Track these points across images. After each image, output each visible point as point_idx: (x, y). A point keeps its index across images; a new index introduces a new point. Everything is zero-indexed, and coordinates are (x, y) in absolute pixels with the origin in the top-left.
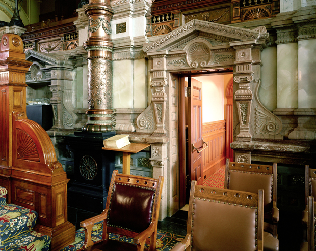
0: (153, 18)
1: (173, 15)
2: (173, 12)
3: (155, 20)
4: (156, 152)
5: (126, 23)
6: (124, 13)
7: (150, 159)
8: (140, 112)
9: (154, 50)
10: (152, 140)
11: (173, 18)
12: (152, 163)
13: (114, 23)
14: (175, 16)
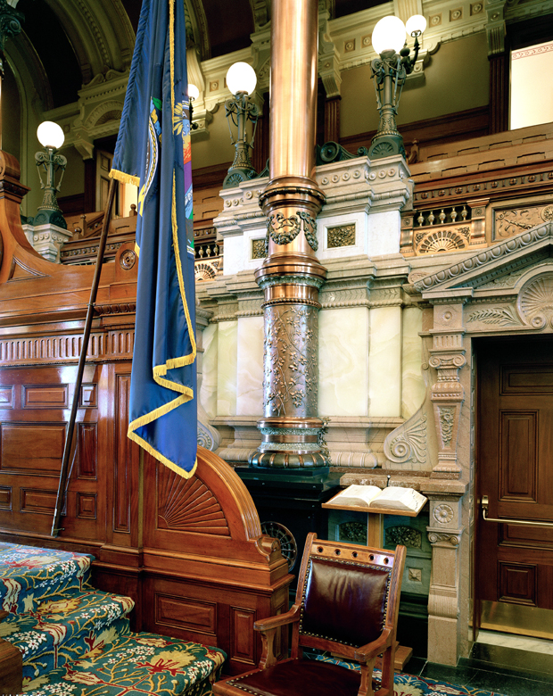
0: (416, 216)
1: (469, 209)
2: (470, 202)
3: (421, 218)
4: (443, 516)
5: (354, 225)
6: (352, 204)
7: (429, 529)
8: (393, 426)
9: (443, 288)
10: (435, 486)
11: (469, 217)
12: (432, 538)
13: (324, 224)
14: (473, 211)
